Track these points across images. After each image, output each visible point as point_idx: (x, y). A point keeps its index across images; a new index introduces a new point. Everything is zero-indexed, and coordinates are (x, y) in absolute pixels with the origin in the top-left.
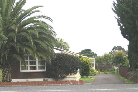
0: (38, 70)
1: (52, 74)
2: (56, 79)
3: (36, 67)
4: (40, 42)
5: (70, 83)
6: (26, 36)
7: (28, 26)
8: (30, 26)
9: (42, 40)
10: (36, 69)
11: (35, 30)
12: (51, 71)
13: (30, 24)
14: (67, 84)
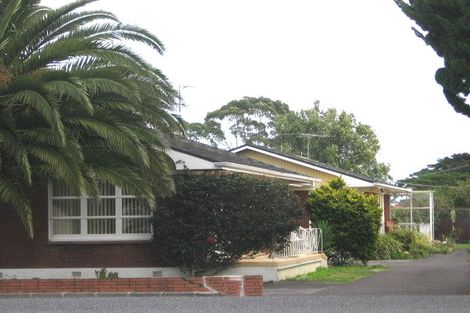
0: (119, 236)
1: (175, 251)
2: (194, 272)
3: (112, 223)
4: (103, 130)
5: (205, 285)
6: (38, 107)
7: (64, 67)
8: (74, 66)
9: (109, 123)
10: (112, 230)
11: (77, 86)
12: (170, 237)
13: (73, 60)
14: (190, 289)
